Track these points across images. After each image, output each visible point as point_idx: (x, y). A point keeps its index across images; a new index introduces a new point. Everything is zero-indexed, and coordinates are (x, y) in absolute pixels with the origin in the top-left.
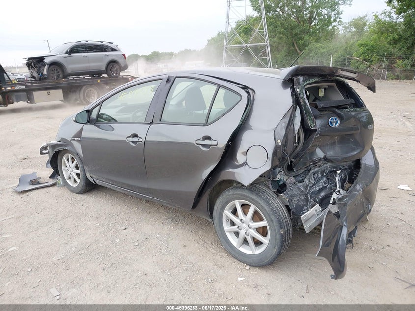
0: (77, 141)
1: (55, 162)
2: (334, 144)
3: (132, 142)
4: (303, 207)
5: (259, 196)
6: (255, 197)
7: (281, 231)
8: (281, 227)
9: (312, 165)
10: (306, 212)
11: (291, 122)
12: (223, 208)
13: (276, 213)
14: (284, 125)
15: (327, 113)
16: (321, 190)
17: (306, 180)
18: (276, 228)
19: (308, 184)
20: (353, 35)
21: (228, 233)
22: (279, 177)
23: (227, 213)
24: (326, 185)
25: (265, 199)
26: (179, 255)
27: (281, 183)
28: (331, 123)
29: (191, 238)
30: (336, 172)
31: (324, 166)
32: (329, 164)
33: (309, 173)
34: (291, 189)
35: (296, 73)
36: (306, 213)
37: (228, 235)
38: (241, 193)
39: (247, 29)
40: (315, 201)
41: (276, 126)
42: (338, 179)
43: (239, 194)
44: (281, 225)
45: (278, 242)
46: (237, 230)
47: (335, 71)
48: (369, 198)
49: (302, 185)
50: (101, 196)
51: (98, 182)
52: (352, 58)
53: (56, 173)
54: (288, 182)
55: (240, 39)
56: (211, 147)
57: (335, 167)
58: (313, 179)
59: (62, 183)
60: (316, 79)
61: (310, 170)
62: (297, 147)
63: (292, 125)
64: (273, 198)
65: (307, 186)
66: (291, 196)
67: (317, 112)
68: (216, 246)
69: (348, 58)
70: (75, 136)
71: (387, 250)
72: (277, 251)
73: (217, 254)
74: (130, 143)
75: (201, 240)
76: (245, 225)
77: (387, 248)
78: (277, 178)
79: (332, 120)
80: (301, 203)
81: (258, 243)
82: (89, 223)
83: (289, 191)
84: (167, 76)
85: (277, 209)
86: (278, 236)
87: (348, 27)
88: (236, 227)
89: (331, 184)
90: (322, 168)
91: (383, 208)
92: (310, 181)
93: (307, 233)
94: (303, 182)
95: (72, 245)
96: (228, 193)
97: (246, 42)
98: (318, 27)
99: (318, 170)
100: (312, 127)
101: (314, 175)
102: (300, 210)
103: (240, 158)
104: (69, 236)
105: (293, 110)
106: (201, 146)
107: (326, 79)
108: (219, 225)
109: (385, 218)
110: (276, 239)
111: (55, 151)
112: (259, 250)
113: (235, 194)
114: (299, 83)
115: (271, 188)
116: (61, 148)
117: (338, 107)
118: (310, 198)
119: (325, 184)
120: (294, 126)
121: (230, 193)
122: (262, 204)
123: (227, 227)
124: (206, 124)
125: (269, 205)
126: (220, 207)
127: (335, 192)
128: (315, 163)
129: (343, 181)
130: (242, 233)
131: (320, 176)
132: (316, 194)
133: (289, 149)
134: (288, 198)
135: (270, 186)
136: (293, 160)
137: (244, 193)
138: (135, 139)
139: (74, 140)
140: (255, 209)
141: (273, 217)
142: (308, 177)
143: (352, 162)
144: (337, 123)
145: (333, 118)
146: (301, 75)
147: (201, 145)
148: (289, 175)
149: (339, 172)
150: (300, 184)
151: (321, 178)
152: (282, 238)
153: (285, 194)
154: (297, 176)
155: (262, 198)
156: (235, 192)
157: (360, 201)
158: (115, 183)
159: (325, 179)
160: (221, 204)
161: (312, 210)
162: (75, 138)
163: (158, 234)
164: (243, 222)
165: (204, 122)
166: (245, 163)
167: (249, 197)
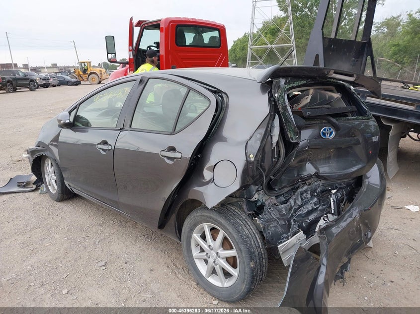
0: (55, 146)
1: (37, 169)
2: (329, 158)
3: (103, 150)
4: (281, 234)
5: (228, 219)
6: (223, 221)
7: (251, 264)
8: (251, 259)
9: (300, 183)
10: (285, 241)
11: (268, 133)
12: (191, 231)
13: (246, 242)
14: (259, 136)
15: (319, 122)
16: (309, 213)
17: (291, 200)
18: (245, 259)
19: (293, 205)
20: (385, 36)
21: (197, 260)
22: (256, 197)
23: (196, 236)
24: (317, 206)
25: (233, 225)
26: (142, 281)
27: (259, 204)
28: (324, 134)
29: (161, 261)
30: (330, 191)
31: (316, 184)
32: (322, 182)
33: (295, 192)
34: (269, 212)
35: (276, 74)
36: (286, 243)
37: (197, 262)
38: (209, 214)
39: (273, 29)
40: (299, 227)
41: (249, 138)
42: (332, 200)
43: (207, 216)
44: (251, 257)
45: (248, 277)
46: (206, 258)
47: (326, 73)
48: (368, 223)
49: (286, 207)
50: (81, 204)
51: (76, 191)
52: (383, 60)
53: (40, 180)
54: (267, 203)
55: (266, 40)
56: (175, 160)
57: (330, 185)
58: (300, 199)
59: (45, 190)
60: (303, 82)
61: (298, 188)
62: (277, 163)
63: (270, 137)
64: (245, 223)
65: (291, 207)
66: (268, 221)
67: (302, 122)
68: (187, 272)
69: (379, 60)
70: (52, 141)
71: (389, 287)
72: (247, 287)
73: (185, 282)
74: (101, 150)
75: (172, 264)
76: (214, 254)
77: (389, 284)
78: (254, 198)
79: (325, 130)
80: (280, 230)
81: (227, 275)
82: (57, 236)
83: (265, 215)
84: (140, 77)
85: (248, 237)
86: (247, 270)
87: (380, 27)
88: (205, 254)
89: (323, 205)
90: (313, 186)
91: (393, 232)
92: (295, 202)
93: (285, 266)
94: (287, 202)
95: (30, 262)
96: (196, 215)
97: (271, 43)
98: (348, 27)
99: (307, 189)
100: (293, 140)
101: (302, 194)
102: (278, 238)
103: (207, 174)
104: (30, 251)
105: (270, 119)
106: (165, 159)
107: (317, 82)
108: (187, 249)
109: (393, 246)
110: (245, 273)
111: (35, 156)
112: (228, 283)
113: (203, 216)
114: (279, 87)
115: (246, 210)
116: (40, 153)
117: (334, 116)
118: (293, 223)
119: (315, 204)
120: (271, 138)
121: (198, 214)
122: (231, 230)
123: (195, 253)
124: (174, 132)
125: (238, 232)
126: (187, 230)
127: (322, 218)
128: (304, 180)
129: (338, 203)
130: (211, 261)
131: (309, 196)
132: (303, 217)
133: (267, 165)
134: (262, 224)
135: (245, 207)
136: (272, 177)
137: (212, 215)
138: (105, 147)
139: (52, 145)
140: (224, 235)
141: (242, 247)
142: (294, 197)
143: (353, 179)
144: (331, 134)
145: (327, 128)
146: (283, 77)
147: (165, 157)
148: (270, 194)
149: (333, 192)
150: (282, 206)
151: (311, 199)
152: (253, 273)
153: (259, 218)
154: (281, 195)
155: (231, 223)
156: (203, 214)
157: (357, 228)
158: (89, 194)
159: (315, 199)
160: (189, 225)
161: (293, 238)
162: (54, 143)
163: (127, 254)
164: (212, 249)
165: (171, 130)
166: (212, 180)
167: (217, 221)
